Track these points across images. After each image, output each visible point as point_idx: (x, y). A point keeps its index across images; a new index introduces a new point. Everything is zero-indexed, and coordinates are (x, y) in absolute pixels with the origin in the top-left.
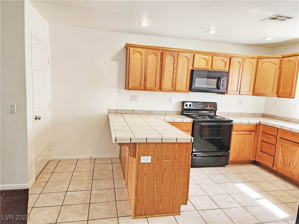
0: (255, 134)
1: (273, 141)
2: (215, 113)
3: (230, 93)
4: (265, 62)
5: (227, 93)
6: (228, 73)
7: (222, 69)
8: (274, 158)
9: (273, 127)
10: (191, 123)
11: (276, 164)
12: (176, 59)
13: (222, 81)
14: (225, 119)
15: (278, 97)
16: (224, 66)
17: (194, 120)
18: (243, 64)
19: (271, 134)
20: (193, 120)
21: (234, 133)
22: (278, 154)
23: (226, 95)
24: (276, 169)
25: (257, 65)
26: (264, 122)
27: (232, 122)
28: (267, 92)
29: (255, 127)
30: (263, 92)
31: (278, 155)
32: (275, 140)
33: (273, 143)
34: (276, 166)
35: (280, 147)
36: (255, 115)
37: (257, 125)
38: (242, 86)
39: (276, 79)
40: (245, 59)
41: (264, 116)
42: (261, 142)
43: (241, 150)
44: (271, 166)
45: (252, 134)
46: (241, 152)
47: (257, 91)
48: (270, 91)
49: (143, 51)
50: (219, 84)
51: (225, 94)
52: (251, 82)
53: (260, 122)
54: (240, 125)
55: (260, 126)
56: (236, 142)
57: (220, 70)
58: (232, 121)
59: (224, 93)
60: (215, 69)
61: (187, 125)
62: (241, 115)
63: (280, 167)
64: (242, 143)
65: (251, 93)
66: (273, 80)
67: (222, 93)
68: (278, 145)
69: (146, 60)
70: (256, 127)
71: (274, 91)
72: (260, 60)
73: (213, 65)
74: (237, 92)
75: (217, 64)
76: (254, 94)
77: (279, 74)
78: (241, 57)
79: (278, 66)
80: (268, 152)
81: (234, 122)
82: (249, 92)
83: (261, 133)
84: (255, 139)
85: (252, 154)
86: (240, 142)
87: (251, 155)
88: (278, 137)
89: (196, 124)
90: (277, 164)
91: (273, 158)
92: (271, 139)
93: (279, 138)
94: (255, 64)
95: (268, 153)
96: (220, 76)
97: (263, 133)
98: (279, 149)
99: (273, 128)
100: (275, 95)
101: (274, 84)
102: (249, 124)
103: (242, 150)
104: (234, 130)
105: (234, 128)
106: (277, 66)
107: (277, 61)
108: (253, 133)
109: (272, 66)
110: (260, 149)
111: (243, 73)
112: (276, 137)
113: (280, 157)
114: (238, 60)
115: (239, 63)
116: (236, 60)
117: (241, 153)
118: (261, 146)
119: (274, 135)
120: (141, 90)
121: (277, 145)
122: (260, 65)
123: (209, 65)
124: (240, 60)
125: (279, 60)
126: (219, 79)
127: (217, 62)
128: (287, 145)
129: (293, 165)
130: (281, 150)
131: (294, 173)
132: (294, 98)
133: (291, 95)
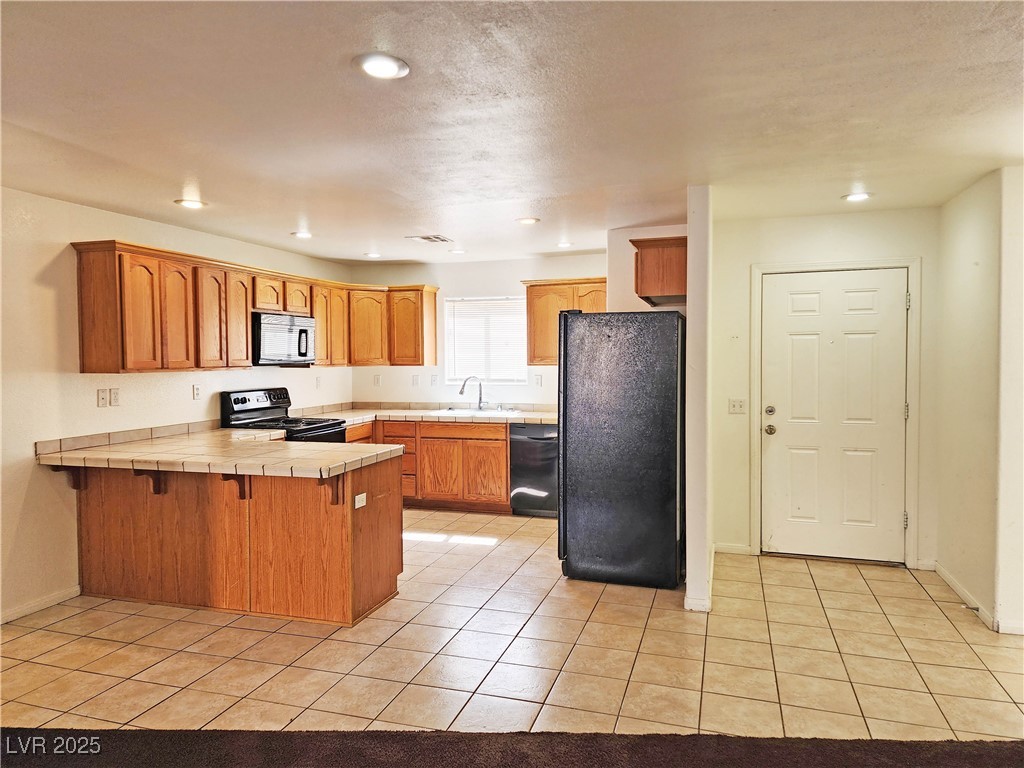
1: (410, 447)
2: (287, 413)
4: (362, 298)
8: (416, 477)
11: (420, 487)
12: (223, 287)
15: (392, 365)
18: (330, 300)
19: (406, 435)
22: (422, 467)
24: (422, 497)
25: (348, 301)
26: (386, 416)
28: (373, 356)
30: (365, 357)
31: (423, 470)
32: (412, 444)
34: (421, 490)
35: (424, 453)
40: (331, 291)
44: (412, 494)
47: (356, 356)
48: (379, 356)
49: (153, 264)
63: (429, 491)
65: (347, 361)
68: (421, 452)
69: (162, 289)
71: (384, 355)
76: (350, 362)
78: (327, 287)
79: (385, 306)
82: (343, 358)
88: (418, 438)
90: (423, 487)
94: (346, 300)
98: (423, 459)
99: (406, 423)
100: (388, 363)
101: (383, 341)
102: (363, 425)
106: (383, 308)
107: (382, 298)
109: (376, 308)
112: (414, 438)
113: (427, 472)
114: (322, 292)
115: (325, 297)
119: (409, 435)
120: (157, 369)
121: (418, 452)
122: (353, 304)
124: (325, 292)
125: (384, 295)
128: (436, 446)
129: (451, 477)
130: (427, 458)
131: (455, 491)
132: (423, 364)
133: (417, 360)
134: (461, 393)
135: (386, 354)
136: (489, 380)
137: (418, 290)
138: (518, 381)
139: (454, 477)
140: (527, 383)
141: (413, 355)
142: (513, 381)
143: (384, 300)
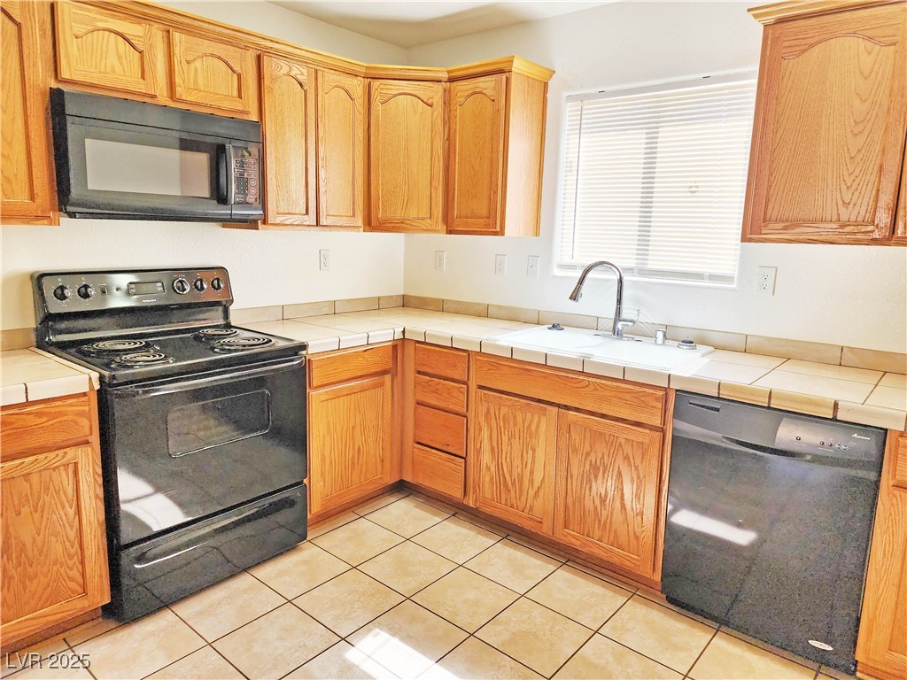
0: (392, 381)
1: (456, 403)
2: (226, 317)
3: (279, 219)
4: (395, 96)
5: (265, 222)
6: (258, 126)
7: (227, 105)
8: (466, 462)
9: (452, 348)
10: (84, 394)
11: (474, 487)
13: (233, 162)
14: (274, 340)
15: (450, 232)
16: (235, 93)
17: (101, 378)
18: (317, 95)
19: (449, 376)
20: (95, 375)
21: (316, 397)
22: (478, 447)
23: (262, 233)
24: (476, 504)
25: (366, 103)
26: (419, 333)
27: (304, 352)
28: (413, 213)
29: (391, 353)
30: (399, 215)
31: (479, 451)
32: (462, 398)
33: (457, 409)
34: (475, 492)
35: (482, 419)
36: (378, 305)
37: (395, 347)
38: (322, 190)
39: (437, 162)
40: (320, 73)
41: (407, 303)
42: (416, 408)
43: (351, 456)
44: (457, 493)
45: (382, 385)
46: (353, 463)
47: (380, 214)
48: (424, 213)
50: (223, 180)
51: (256, 228)
52: (357, 176)
53: (404, 332)
54: (339, 357)
55: (406, 351)
56: (329, 431)
57: (219, 108)
58: (303, 347)
59: (250, 223)
60: (192, 103)
61: (61, 414)
62: (334, 310)
63: (488, 495)
64: (353, 427)
65: (359, 221)
66: (428, 167)
67: (245, 221)
68: (476, 415)
70: (393, 354)
71: (434, 211)
72: (376, 84)
73: (178, 80)
74: (306, 217)
75: (196, 76)
76: (372, 223)
77: (444, 147)
78: (304, 62)
79: (439, 111)
80: (443, 445)
81: (311, 350)
82: (354, 216)
83: (411, 375)
84: (396, 399)
85: (391, 461)
86: (345, 429)
87: (387, 465)
88: (473, 385)
89: (119, 396)
90: (477, 486)
91: (463, 465)
92: (448, 394)
93: (475, 387)
94: (361, 101)
95: (444, 448)
96: (220, 141)
97: (419, 372)
98: (480, 430)
99: (451, 351)
100: (441, 226)
101: (434, 184)
102: (369, 349)
103: (353, 458)
104: (315, 383)
105: (315, 373)
106: (435, 115)
107: (435, 93)
108: (388, 378)
109: (421, 114)
110: (415, 436)
111: (321, 134)
112: (465, 386)
113: (486, 458)
114: (293, 73)
115: (301, 85)
116: (285, 69)
117: (353, 468)
118: (415, 424)
119: (456, 377)
121: (471, 415)
122: (377, 107)
123: (154, 78)
124: (301, 72)
125: (439, 88)
126: (218, 154)
127: (198, 64)
128: (504, 410)
129: (531, 481)
130: (485, 433)
131: (538, 513)
132: (501, 233)
133: (492, 224)
134: (574, 297)
135: (438, 211)
136: (643, 272)
137: (500, 71)
138: (712, 277)
139: (537, 484)
140: (734, 286)
141: (484, 212)
142: (699, 276)
143: (438, 99)
